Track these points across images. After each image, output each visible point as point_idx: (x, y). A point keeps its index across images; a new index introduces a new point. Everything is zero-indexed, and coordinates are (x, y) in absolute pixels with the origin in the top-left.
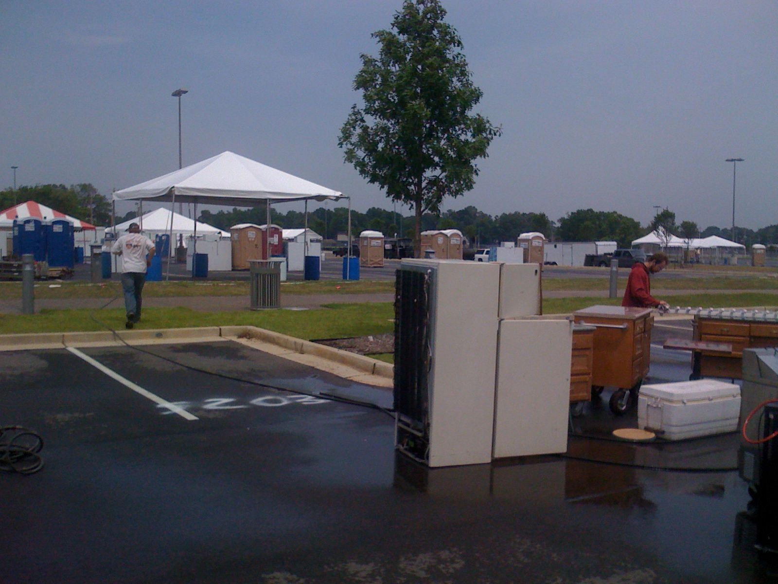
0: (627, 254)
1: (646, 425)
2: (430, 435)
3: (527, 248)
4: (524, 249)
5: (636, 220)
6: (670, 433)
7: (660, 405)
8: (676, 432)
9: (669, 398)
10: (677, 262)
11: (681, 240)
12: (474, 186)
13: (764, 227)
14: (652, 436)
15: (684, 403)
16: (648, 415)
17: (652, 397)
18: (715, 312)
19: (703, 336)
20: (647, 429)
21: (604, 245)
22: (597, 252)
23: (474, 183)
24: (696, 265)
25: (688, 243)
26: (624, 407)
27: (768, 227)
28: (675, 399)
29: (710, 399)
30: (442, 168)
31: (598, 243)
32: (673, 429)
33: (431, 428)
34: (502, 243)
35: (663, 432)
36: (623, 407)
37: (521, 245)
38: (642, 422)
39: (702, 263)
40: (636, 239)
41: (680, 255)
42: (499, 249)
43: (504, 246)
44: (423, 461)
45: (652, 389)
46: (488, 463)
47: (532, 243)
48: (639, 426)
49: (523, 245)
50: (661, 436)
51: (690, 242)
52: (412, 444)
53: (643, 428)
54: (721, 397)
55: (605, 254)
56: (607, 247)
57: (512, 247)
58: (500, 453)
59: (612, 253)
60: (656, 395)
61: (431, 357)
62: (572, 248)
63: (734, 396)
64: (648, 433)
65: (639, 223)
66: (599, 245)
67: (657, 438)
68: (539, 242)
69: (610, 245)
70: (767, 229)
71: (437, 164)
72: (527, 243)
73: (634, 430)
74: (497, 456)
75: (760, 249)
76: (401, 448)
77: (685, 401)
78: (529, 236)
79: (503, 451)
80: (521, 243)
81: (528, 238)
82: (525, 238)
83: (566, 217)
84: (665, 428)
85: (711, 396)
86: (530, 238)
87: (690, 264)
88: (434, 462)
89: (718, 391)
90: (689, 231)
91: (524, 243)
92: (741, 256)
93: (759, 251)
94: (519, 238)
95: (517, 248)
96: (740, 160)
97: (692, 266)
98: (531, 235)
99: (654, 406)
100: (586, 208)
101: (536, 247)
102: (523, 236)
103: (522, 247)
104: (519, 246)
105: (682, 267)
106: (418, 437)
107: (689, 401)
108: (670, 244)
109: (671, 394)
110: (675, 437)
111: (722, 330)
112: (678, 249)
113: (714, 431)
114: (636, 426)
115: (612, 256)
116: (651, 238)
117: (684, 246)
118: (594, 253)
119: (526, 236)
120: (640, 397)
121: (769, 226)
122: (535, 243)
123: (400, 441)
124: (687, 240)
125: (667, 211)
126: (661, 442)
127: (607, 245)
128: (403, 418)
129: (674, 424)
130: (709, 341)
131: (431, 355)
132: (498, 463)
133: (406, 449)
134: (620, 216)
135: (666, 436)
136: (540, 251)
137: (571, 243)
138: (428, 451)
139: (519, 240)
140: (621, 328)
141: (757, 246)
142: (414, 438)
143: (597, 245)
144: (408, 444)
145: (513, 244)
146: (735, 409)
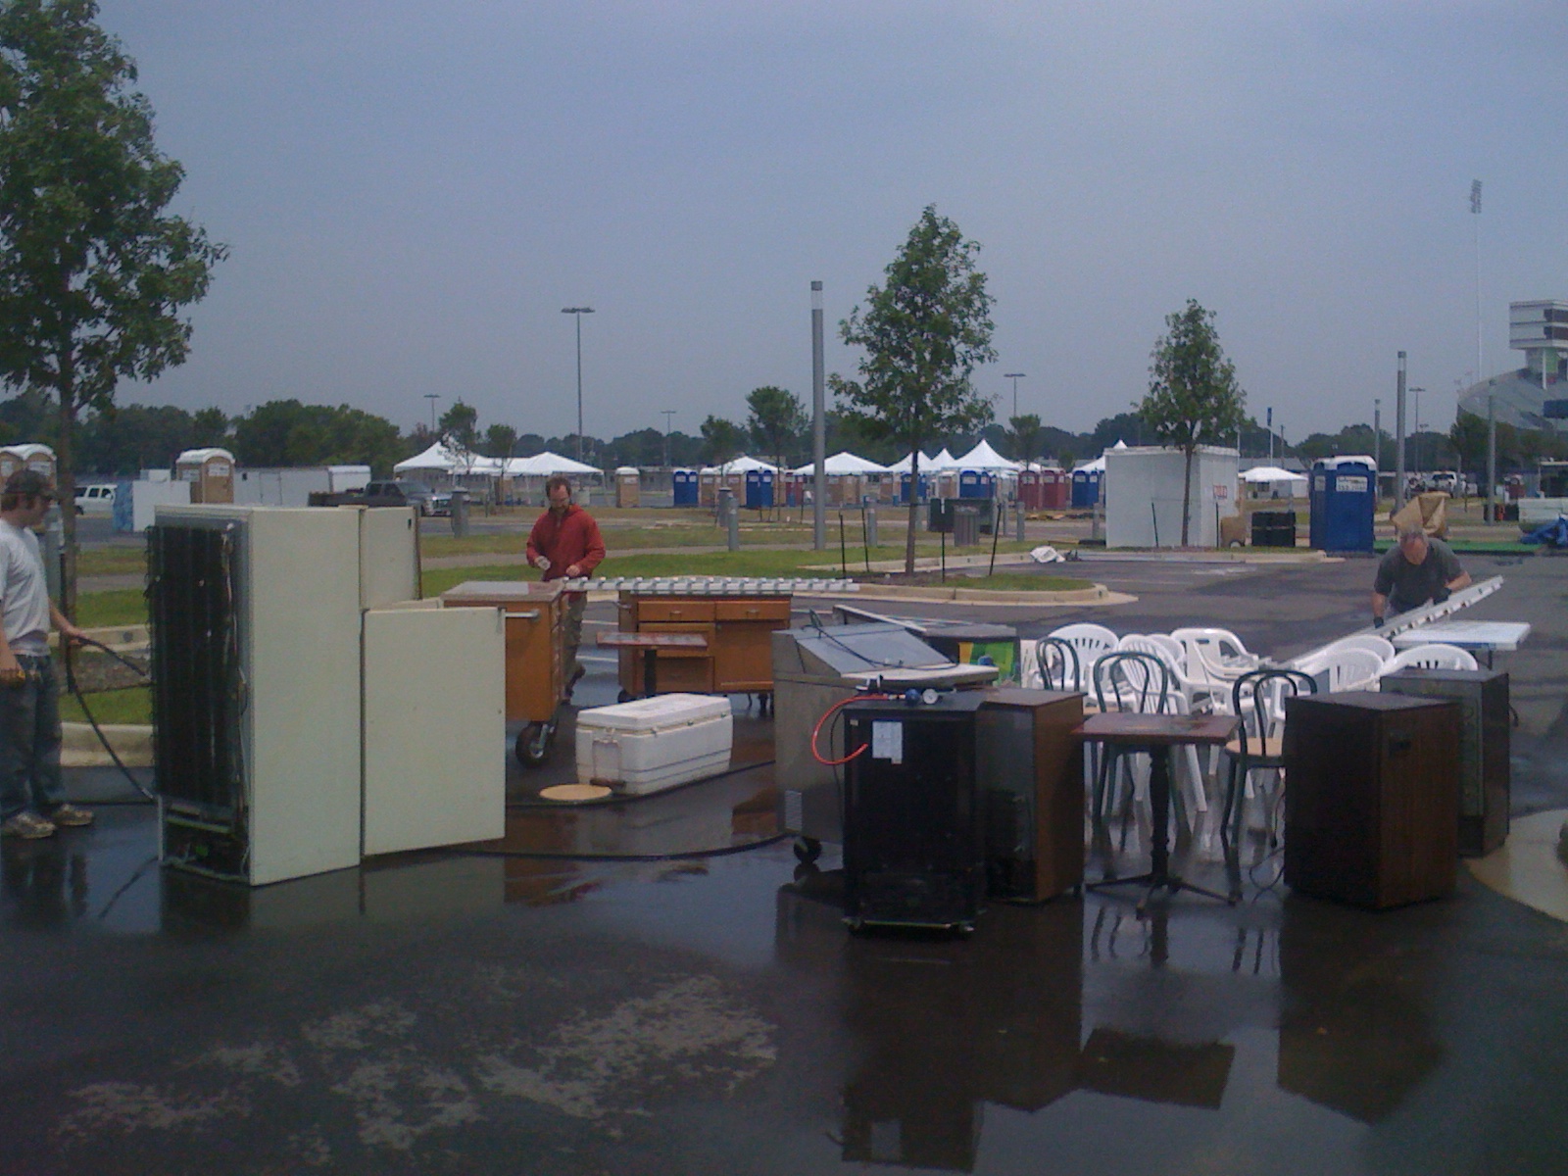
0: (393, 490)
1: (593, 776)
2: (250, 828)
3: (198, 481)
4: (192, 483)
5: (393, 423)
6: (635, 783)
7: (614, 741)
8: (645, 782)
9: (630, 727)
10: (480, 503)
11: (489, 461)
12: (187, 356)
13: (622, 435)
14: (606, 792)
15: (654, 732)
16: (594, 758)
17: (602, 728)
18: (663, 585)
19: (641, 625)
20: (595, 782)
21: (346, 473)
22: (331, 486)
23: (189, 351)
24: (518, 508)
25: (502, 466)
26: (541, 754)
27: (630, 434)
28: (640, 726)
29: (690, 724)
30: (110, 320)
31: (334, 469)
32: (641, 777)
33: (251, 814)
34: (142, 471)
35: (622, 784)
36: (537, 753)
37: (184, 477)
38: (585, 772)
39: (527, 505)
40: (398, 462)
41: (486, 491)
42: (136, 484)
43: (147, 478)
44: (235, 877)
45: (598, 715)
46: (356, 867)
47: (207, 471)
48: (580, 780)
49: (188, 474)
50: (619, 790)
51: (505, 464)
52: (203, 851)
53: (588, 781)
54: (706, 718)
55: (349, 491)
56: (353, 476)
57: (165, 480)
58: (376, 846)
59: (362, 489)
60: (607, 724)
61: (245, 685)
62: (280, 479)
63: (723, 716)
64: (599, 788)
65: (398, 428)
66: (336, 473)
67: (614, 795)
68: (222, 469)
69: (356, 473)
70: (628, 436)
71: (100, 313)
72: (197, 472)
73: (573, 786)
74: (369, 851)
75: (630, 476)
76: (179, 862)
77: (655, 729)
78: (202, 456)
79: (380, 842)
80: (185, 472)
81: (199, 460)
82: (193, 460)
83: (247, 416)
84: (625, 778)
85: (690, 718)
86: (204, 460)
87: (505, 507)
88: (260, 874)
89: (700, 709)
90: (503, 443)
91: (190, 472)
92: (595, 489)
93: (627, 480)
94: (178, 461)
95: (177, 483)
96: (588, 310)
97: (513, 511)
98: (204, 454)
99: (606, 742)
100: (285, 398)
101: (216, 479)
102: (188, 456)
103: (187, 479)
104: (181, 479)
105: (493, 513)
106: (219, 836)
107: (662, 728)
108: (473, 470)
109: (634, 720)
110: (644, 790)
111: (671, 614)
112: (482, 477)
113: (698, 774)
114: (576, 781)
115: (362, 495)
116: (433, 457)
117: (496, 472)
118: (327, 491)
119: (193, 456)
120: (580, 731)
121: (632, 432)
122: (215, 471)
123: (170, 849)
124: (499, 461)
125: (461, 405)
126: (621, 800)
127: (351, 473)
128: (176, 807)
129: (642, 768)
130: (653, 632)
131: (244, 682)
132: (373, 863)
133: (187, 863)
134: (359, 414)
135: (629, 790)
136: (225, 487)
137: (276, 470)
138: (248, 857)
139: (180, 464)
140: (529, 618)
141: (623, 470)
142: (209, 838)
143: (331, 474)
144: (192, 852)
145: (166, 473)
146: (725, 738)
